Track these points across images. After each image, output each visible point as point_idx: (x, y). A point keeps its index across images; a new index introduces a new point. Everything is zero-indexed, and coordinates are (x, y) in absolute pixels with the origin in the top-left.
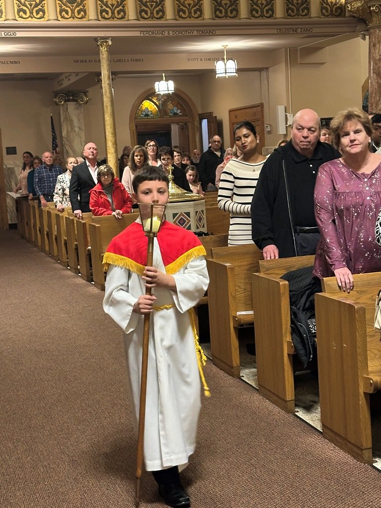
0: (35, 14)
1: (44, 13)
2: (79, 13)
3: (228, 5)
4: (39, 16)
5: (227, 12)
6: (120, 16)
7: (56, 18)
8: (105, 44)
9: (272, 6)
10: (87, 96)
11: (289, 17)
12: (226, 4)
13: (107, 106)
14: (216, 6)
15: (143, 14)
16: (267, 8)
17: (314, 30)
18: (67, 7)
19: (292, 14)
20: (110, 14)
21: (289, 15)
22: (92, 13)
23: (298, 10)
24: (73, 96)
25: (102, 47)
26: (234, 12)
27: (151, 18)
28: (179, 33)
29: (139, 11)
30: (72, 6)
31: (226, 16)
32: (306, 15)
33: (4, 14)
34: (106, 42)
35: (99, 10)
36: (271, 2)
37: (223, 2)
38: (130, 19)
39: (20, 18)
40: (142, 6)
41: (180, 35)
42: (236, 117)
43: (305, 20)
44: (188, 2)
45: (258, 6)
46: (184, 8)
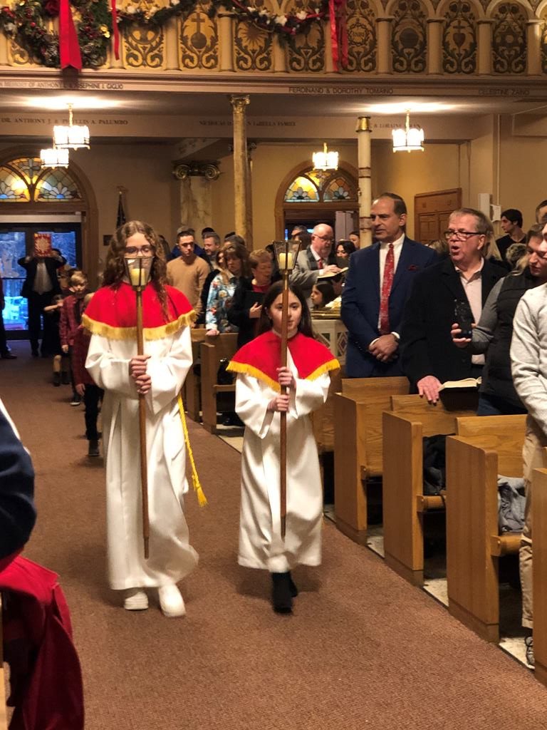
0: (149, 61)
1: (161, 58)
2: (208, 60)
3: (412, 55)
4: (154, 64)
5: (410, 65)
6: (263, 66)
7: (176, 67)
8: (240, 103)
9: (474, 58)
10: (217, 168)
11: (496, 73)
12: (409, 54)
13: (238, 187)
14: (395, 56)
15: (295, 63)
16: (466, 60)
17: (533, 93)
18: (192, 52)
19: (501, 69)
20: (250, 63)
21: (497, 71)
22: (225, 62)
23: (509, 64)
24: (199, 167)
25: (236, 106)
26: (420, 65)
27: (304, 71)
28: (342, 91)
29: (289, 59)
30: (200, 52)
31: (409, 70)
32: (520, 72)
33: (108, 60)
34: (243, 100)
35: (235, 57)
36: (472, 52)
37: (406, 51)
38: (276, 70)
39: (129, 66)
40: (294, 53)
41: (344, 93)
42: (424, 206)
43: (519, 78)
44: (356, 49)
45: (453, 56)
46: (351, 58)
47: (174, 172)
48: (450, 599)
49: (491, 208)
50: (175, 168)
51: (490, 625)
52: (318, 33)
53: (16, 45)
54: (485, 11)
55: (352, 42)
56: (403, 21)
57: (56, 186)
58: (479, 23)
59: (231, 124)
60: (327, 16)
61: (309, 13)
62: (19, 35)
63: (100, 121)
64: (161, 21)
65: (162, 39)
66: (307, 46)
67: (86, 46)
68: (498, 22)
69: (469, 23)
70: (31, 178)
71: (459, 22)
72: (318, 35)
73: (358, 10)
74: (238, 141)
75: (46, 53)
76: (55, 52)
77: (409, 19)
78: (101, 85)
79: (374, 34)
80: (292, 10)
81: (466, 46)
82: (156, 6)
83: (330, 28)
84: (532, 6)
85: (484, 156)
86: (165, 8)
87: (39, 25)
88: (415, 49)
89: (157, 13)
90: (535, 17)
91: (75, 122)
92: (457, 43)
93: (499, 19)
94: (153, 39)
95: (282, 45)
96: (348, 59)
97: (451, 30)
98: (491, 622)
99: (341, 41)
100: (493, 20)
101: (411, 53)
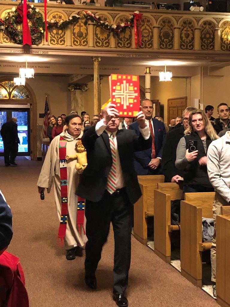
0: (59, 42)
1: (64, 42)
2: (84, 42)
4: (61, 43)
5: (167, 46)
6: (106, 45)
7: (70, 45)
8: (97, 60)
9: (193, 43)
10: (87, 87)
12: (166, 41)
13: (95, 95)
14: (160, 42)
15: (119, 45)
16: (190, 44)
17: (216, 58)
18: (77, 39)
19: (204, 48)
20: (101, 44)
21: (202, 49)
23: (207, 46)
24: (79, 86)
26: (171, 46)
28: (139, 56)
29: (117, 43)
30: (80, 39)
31: (166, 48)
32: (212, 49)
33: (43, 42)
34: (98, 59)
35: (95, 42)
36: (192, 41)
37: (165, 40)
38: (112, 47)
39: (51, 45)
40: (119, 40)
41: (139, 57)
42: (172, 104)
43: (211, 52)
44: (145, 39)
45: (185, 43)
46: (143, 43)
47: (69, 88)
48: (182, 269)
49: (199, 105)
50: (69, 86)
51: (198, 280)
52: (129, 32)
53: (4, 35)
54: (198, 24)
55: (143, 36)
56: (164, 28)
57: (20, 93)
58: (195, 29)
59: (93, 69)
60: (133, 25)
61: (126, 24)
62: (6, 31)
63: (39, 67)
64: (65, 26)
65: (65, 34)
66: (124, 37)
67: (33, 36)
68: (203, 29)
69: (191, 29)
70: (10, 89)
71: (187, 28)
72: (129, 33)
73: (145, 23)
74: (96, 76)
75: (17, 39)
76: (21, 38)
77: (166, 27)
78: (39, 52)
79: (152, 33)
80: (119, 22)
81: (190, 38)
82: (63, 20)
83: (134, 30)
84: (217, 22)
85: (197, 83)
86: (66, 21)
87: (14, 27)
88: (169, 39)
89: (63, 23)
90: (218, 27)
91: (29, 67)
92: (186, 38)
93: (203, 27)
94: (61, 33)
95: (114, 37)
96: (142, 43)
97: (184, 32)
98: (198, 279)
99: (139, 35)
100: (201, 28)
101: (167, 41)
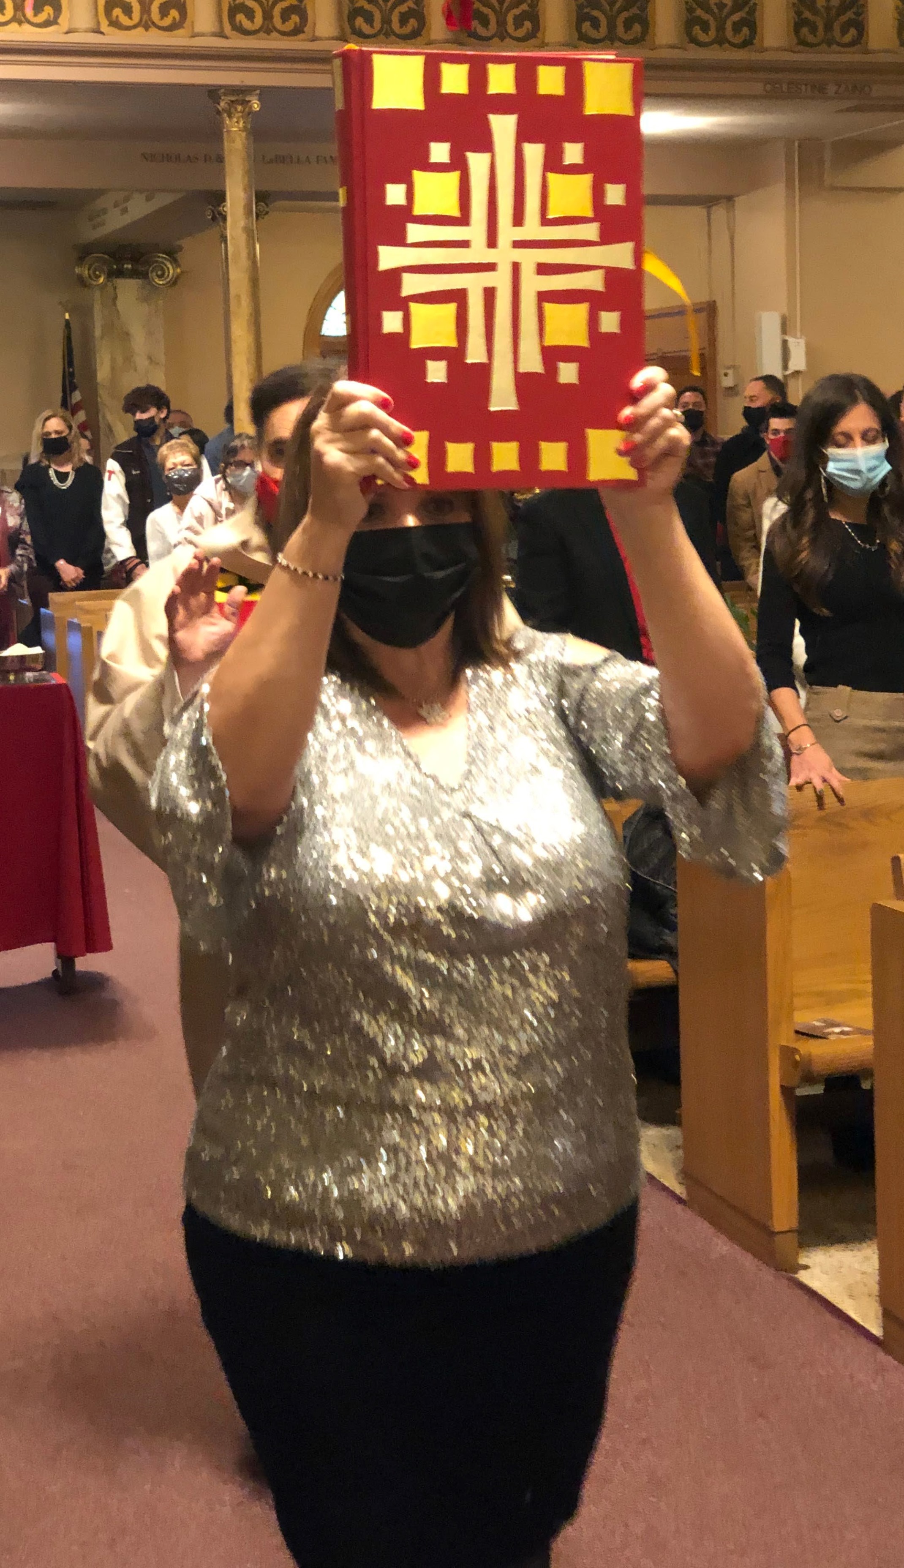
1: (57, 8)
2: (164, 10)
3: (619, 5)
4: (41, 19)
5: (615, 27)
6: (289, 26)
7: (92, 25)
8: (239, 108)
9: (752, 12)
10: (175, 261)
11: (800, 48)
12: (611, 3)
14: (581, 6)
15: (359, 21)
16: (736, 17)
19: (810, 39)
20: (259, 19)
21: (803, 42)
22: (203, 17)
23: (828, 27)
24: (134, 260)
26: (637, 28)
27: (381, 36)
29: (346, 12)
31: (612, 37)
32: (852, 44)
34: (245, 102)
35: (226, 9)
36: (747, 1)
38: (318, 33)
43: (846, 57)
45: (708, 10)
46: (483, 10)
47: (78, 271)
49: (786, 342)
50: (81, 260)
59: (219, 157)
74: (236, 197)
85: (766, 233)
101: (615, 2)
